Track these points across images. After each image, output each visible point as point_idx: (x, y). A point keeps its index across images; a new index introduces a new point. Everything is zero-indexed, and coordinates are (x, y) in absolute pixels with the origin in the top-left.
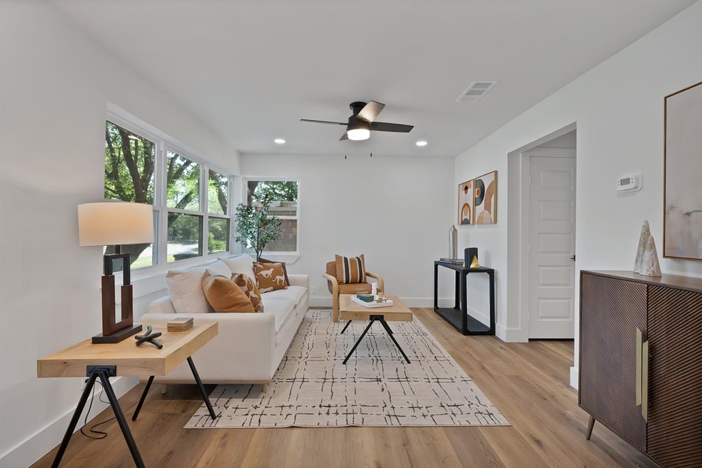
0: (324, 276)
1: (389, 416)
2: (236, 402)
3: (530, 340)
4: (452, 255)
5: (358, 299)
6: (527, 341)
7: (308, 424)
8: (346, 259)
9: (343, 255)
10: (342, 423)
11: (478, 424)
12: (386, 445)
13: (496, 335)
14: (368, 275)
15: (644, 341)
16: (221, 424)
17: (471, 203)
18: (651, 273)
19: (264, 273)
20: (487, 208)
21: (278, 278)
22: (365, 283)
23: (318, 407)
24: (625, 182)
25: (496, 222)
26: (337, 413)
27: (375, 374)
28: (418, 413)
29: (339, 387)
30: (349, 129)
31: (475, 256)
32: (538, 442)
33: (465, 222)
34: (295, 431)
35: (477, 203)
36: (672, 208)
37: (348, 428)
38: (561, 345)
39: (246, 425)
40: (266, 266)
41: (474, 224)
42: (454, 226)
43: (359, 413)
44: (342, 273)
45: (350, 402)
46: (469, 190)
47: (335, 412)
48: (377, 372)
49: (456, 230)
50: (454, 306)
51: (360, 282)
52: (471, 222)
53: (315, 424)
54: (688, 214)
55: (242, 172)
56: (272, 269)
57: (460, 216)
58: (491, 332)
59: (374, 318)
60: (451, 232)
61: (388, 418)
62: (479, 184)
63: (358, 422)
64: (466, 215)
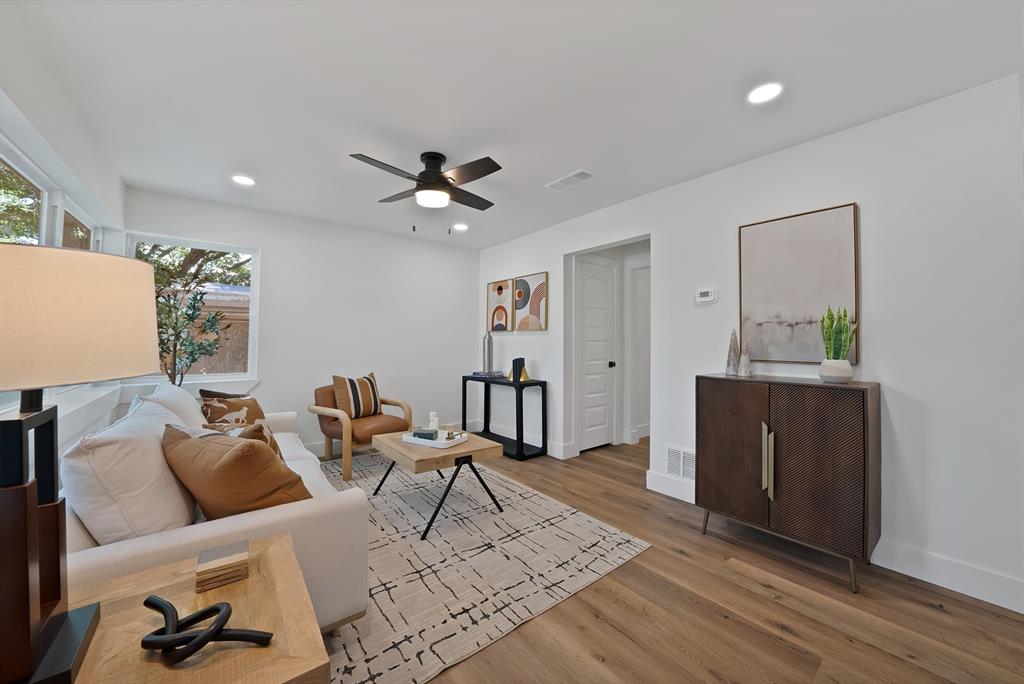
0: (312, 412)
1: (547, 588)
3: (581, 452)
4: (487, 368)
5: (417, 438)
6: (578, 454)
7: (465, 653)
8: (351, 381)
9: (346, 375)
10: (506, 626)
11: (631, 557)
13: (549, 453)
14: (383, 402)
15: (769, 433)
17: (508, 306)
20: (535, 311)
22: (381, 413)
23: (451, 620)
24: (704, 294)
25: (546, 328)
26: (486, 616)
27: (477, 539)
28: (572, 568)
29: (449, 576)
30: (420, 187)
31: (523, 368)
32: (681, 552)
33: (501, 328)
34: (452, 673)
35: (517, 306)
36: (747, 319)
37: (519, 629)
38: (604, 451)
40: (233, 403)
41: (513, 330)
43: (512, 601)
44: (349, 403)
45: (488, 592)
46: (504, 291)
47: (482, 616)
48: (477, 536)
49: (491, 338)
50: (482, 429)
51: (375, 413)
52: (509, 328)
53: (474, 647)
54: (760, 325)
56: (245, 409)
57: (490, 321)
58: (542, 452)
59: (465, 460)
60: (486, 340)
61: (547, 590)
62: (521, 285)
63: (523, 614)
64: (501, 319)
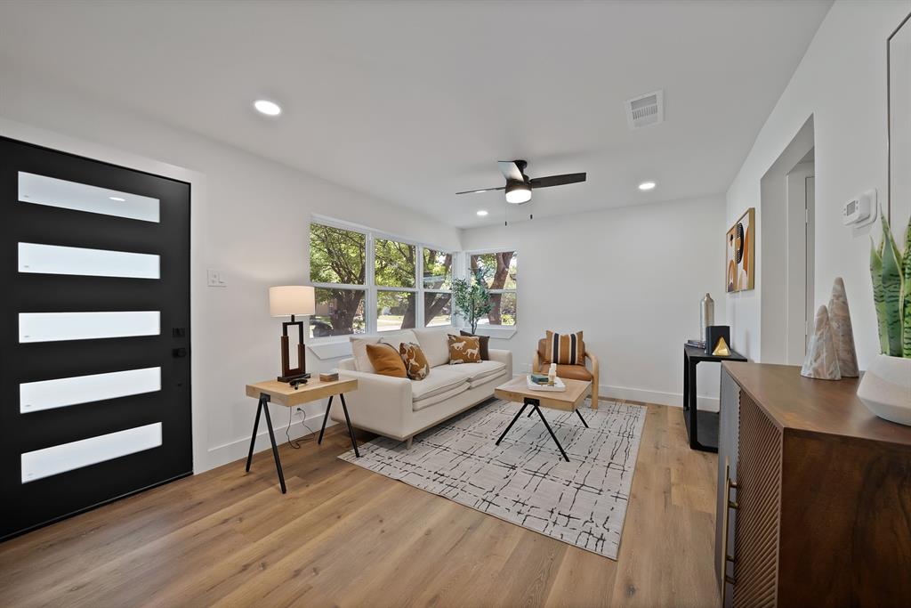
1: (484, 500)
2: (382, 451)
4: (704, 337)
5: (531, 380)
7: (411, 483)
8: (557, 336)
9: (554, 331)
10: (437, 491)
12: (453, 522)
16: (357, 462)
18: (812, 372)
19: (456, 345)
21: (470, 351)
22: (580, 364)
23: (433, 473)
28: (517, 508)
29: (469, 463)
31: (722, 340)
34: (399, 483)
37: (439, 497)
39: (371, 469)
40: (459, 339)
42: (708, 295)
44: (551, 351)
45: (463, 478)
47: (442, 481)
49: (712, 301)
51: (573, 363)
53: (415, 484)
55: (463, 247)
56: (465, 342)
59: (528, 401)
60: (703, 303)
61: (481, 501)
63: (450, 495)
